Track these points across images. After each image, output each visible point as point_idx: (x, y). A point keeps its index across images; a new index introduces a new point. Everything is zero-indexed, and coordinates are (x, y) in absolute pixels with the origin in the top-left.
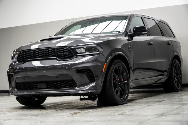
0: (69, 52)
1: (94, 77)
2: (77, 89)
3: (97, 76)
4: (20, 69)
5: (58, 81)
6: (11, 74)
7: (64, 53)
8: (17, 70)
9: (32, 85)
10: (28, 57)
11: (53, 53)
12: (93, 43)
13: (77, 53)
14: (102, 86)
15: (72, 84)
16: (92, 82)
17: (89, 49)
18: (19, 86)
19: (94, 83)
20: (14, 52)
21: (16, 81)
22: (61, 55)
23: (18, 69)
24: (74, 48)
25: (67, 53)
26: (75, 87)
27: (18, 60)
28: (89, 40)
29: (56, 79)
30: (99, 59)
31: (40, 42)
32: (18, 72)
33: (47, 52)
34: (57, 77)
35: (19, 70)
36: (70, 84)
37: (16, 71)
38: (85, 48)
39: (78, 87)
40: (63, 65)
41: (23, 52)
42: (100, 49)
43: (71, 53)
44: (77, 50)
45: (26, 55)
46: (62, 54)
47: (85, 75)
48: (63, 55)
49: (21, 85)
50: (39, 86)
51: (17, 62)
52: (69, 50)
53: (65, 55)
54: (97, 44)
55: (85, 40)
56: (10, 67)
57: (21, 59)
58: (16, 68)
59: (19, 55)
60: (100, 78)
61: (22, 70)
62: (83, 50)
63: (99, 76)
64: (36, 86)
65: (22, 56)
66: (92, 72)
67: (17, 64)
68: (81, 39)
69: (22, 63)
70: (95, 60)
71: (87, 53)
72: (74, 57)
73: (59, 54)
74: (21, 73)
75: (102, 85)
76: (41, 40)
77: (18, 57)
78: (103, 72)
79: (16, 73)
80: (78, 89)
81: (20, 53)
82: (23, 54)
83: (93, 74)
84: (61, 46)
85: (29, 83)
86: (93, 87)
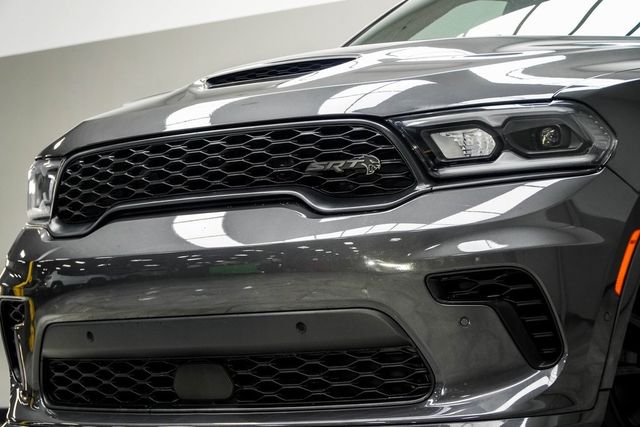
0: (381, 155)
1: (550, 325)
2: (434, 410)
3: (572, 319)
4: (74, 270)
5: (307, 354)
6: (16, 303)
7: (354, 163)
8: (54, 277)
9: (141, 375)
11: (276, 163)
12: (549, 96)
13: (437, 160)
14: (612, 391)
15: (404, 372)
16: (538, 356)
17: (518, 135)
18: (61, 381)
19: (555, 372)
20: (41, 159)
21: (47, 352)
22: (332, 173)
23: (64, 272)
24: (418, 129)
25: (370, 163)
26: (422, 392)
27: (61, 209)
28: (527, 71)
29: (291, 340)
30: (585, 206)
32: (61, 291)
33: (241, 152)
34: (301, 326)
35: (66, 280)
36: (387, 373)
37: (49, 283)
38: (494, 124)
39: (442, 399)
40: (355, 240)
41: (88, 159)
42: (602, 140)
43: (396, 161)
44: (438, 139)
46: (338, 169)
47: (491, 314)
48: (347, 171)
49: (74, 375)
50: (182, 384)
51: (55, 226)
52: (382, 140)
53: (359, 174)
54: (582, 102)
55: (494, 73)
56: (13, 255)
57: (76, 206)
58: (51, 266)
59: (64, 176)
60: (600, 331)
61: (85, 279)
62: (482, 142)
63: (592, 323)
64: (169, 382)
65: (86, 185)
66: (536, 292)
67: (54, 237)
68: (474, 70)
69: (82, 230)
70: (560, 212)
71: (508, 161)
72: (421, 188)
73: (317, 166)
74: (81, 299)
75: (608, 382)
76: (214, 82)
77: (60, 189)
78: (618, 289)
79: (44, 297)
80: (446, 406)
81: (73, 166)
82: (86, 172)
83: (544, 308)
85: (120, 363)
86: (544, 394)
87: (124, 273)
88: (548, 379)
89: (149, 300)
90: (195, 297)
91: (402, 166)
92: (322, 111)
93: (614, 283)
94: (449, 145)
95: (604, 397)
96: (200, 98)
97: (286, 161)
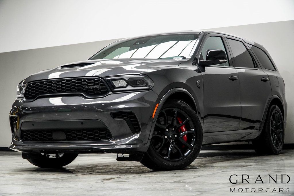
0: (101, 85)
1: (138, 124)
2: (111, 143)
3: (143, 124)
4: (28, 110)
5: (84, 129)
6: (15, 117)
7: (95, 87)
8: (24, 111)
9: (45, 134)
10: (39, 92)
11: (77, 86)
12: (139, 73)
13: (114, 87)
14: (151, 139)
15: (105, 134)
16: (135, 132)
17: (132, 82)
18: (25, 135)
19: (138, 135)
20: (21, 83)
21: (22, 128)
22: (90, 89)
23: (26, 110)
24: (109, 80)
25: (98, 87)
26: (109, 139)
27: (26, 95)
28: (135, 67)
29: (80, 126)
30: (146, 98)
31: (60, 69)
32: (25, 114)
33: (69, 84)
34: (82, 123)
35: (27, 112)
36: (101, 134)
37: (22, 113)
38: (126, 79)
39: (113, 140)
40: (94, 104)
41: (33, 84)
42: (150, 83)
43: (104, 87)
44: (114, 82)
45: (37, 88)
47: (125, 122)
48: (93, 89)
49: (29, 134)
50: (54, 136)
51: (24, 99)
52: (102, 82)
53: (96, 89)
54: (146, 75)
55: (128, 68)
56: (13, 106)
57: (30, 95)
58: (23, 109)
59: (27, 88)
60: (149, 127)
61: (31, 112)
62: (124, 83)
63: (147, 125)
64: (51, 136)
65: (33, 90)
66: (135, 117)
67: (24, 102)
68: (123, 67)
69: (31, 100)
70: (140, 99)
71: (129, 88)
72: (110, 93)
73: (87, 87)
74: (30, 116)
75: (150, 138)
76: (62, 67)
77: (26, 91)
78: (153, 117)
79: (21, 116)
80: (114, 142)
81: (29, 85)
82: (32, 87)
83: (137, 121)
84: (92, 76)
85: (40, 131)
86: (136, 140)
87: (39, 111)
88: (137, 136)
89: (44, 117)
90: (55, 116)
91: (106, 88)
92: (86, 75)
93: (152, 116)
94: (116, 84)
95: (149, 141)
96: (60, 71)
97: (80, 86)
